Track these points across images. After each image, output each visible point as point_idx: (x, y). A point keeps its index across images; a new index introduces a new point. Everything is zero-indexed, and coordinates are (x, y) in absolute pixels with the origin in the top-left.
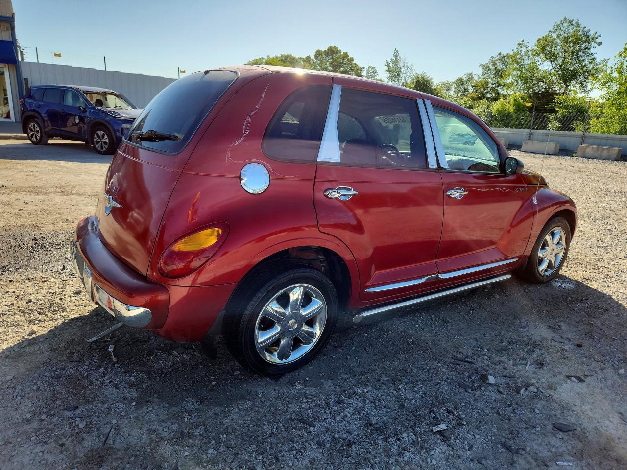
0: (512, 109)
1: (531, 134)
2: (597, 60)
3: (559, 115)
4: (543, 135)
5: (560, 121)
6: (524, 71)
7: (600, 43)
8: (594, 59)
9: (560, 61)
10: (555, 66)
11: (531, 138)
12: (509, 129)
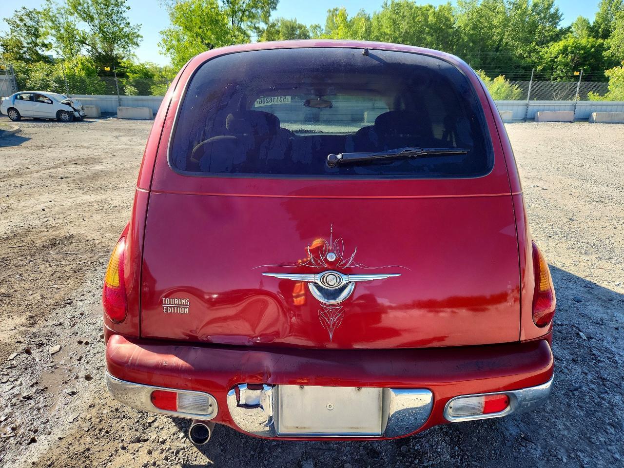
0: (83, 73)
1: (120, 100)
2: (131, 25)
3: (131, 80)
4: (132, 101)
5: (134, 86)
6: (62, 31)
7: (129, 8)
8: (129, 24)
9: (97, 22)
10: (92, 27)
11: (121, 103)
12: (93, 95)
